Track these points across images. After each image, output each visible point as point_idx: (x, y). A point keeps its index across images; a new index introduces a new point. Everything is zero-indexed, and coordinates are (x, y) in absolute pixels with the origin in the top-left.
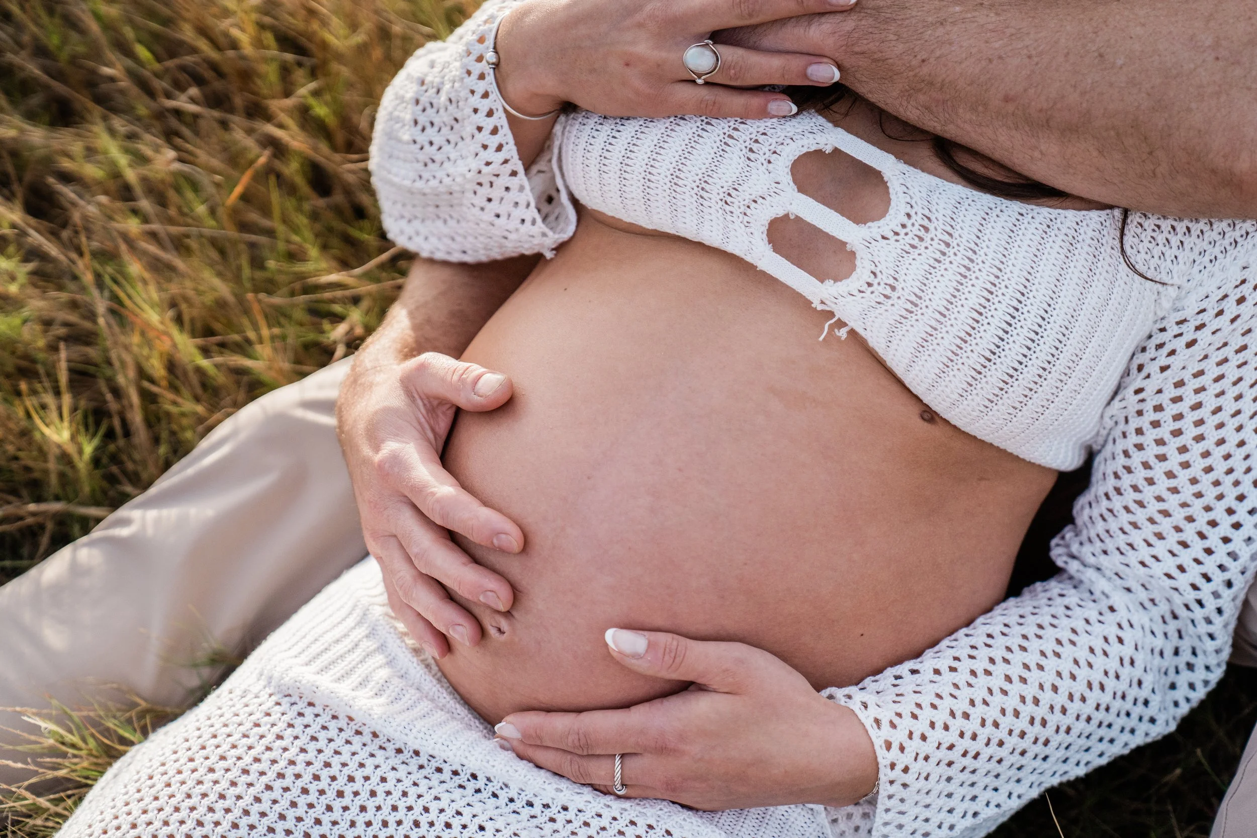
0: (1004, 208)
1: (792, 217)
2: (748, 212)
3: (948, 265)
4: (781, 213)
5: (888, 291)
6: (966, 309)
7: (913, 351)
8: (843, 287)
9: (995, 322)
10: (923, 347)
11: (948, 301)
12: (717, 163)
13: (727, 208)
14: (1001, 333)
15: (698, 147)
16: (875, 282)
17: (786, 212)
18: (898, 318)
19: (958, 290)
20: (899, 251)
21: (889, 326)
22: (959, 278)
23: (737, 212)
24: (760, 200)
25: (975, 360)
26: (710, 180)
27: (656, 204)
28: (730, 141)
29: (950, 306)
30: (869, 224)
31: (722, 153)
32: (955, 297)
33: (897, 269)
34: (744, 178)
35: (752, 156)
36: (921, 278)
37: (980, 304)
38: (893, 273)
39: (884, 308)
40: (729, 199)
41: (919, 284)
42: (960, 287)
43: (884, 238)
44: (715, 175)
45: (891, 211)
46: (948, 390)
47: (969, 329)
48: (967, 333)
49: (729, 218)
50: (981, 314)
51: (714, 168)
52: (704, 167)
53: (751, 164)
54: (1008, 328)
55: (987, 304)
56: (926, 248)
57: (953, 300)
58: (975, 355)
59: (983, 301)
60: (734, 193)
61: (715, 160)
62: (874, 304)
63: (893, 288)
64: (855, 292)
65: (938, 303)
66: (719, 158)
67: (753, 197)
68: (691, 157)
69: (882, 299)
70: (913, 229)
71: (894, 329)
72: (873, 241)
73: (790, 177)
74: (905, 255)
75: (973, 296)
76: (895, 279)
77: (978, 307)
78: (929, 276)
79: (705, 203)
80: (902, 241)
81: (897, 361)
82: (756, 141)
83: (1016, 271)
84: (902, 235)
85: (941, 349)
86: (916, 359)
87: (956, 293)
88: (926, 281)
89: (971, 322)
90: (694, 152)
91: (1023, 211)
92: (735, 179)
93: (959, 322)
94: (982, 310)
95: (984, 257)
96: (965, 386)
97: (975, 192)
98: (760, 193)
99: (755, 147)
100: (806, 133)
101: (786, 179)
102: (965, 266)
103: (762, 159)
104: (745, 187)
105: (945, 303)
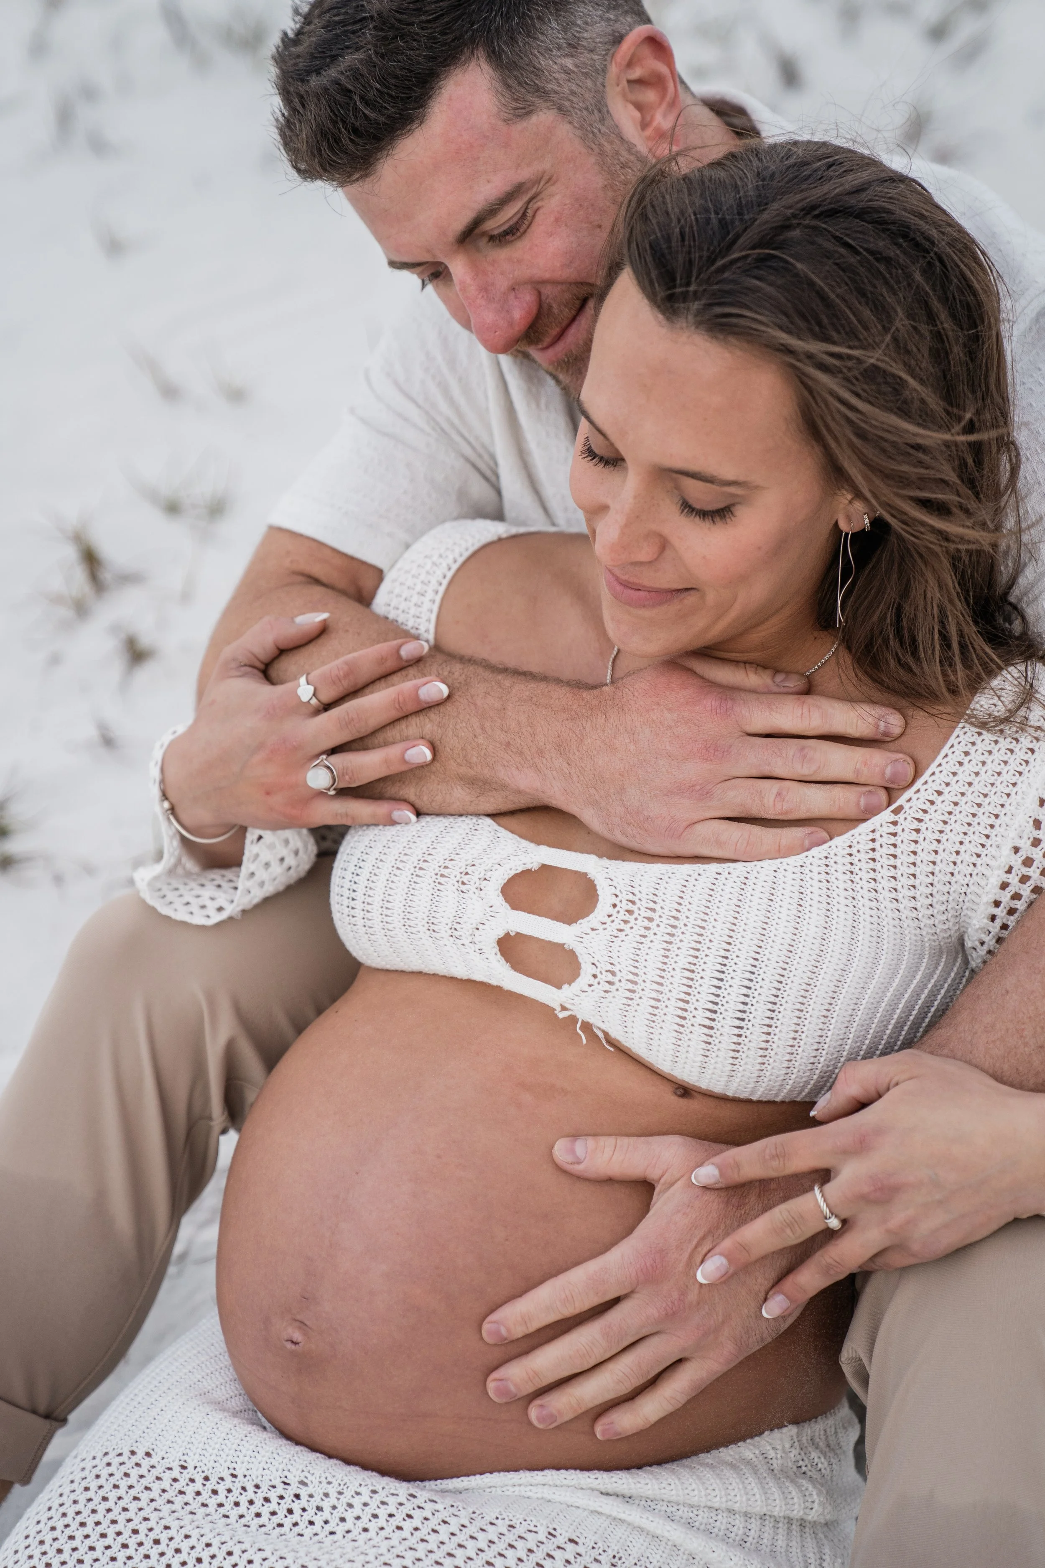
0: (701, 872)
2: (475, 939)
3: (653, 937)
4: (502, 933)
6: (678, 970)
7: (646, 1028)
8: (576, 987)
9: (707, 974)
10: (654, 1022)
11: (660, 969)
12: (436, 904)
14: (716, 983)
15: (416, 893)
16: (598, 972)
17: (506, 931)
19: (667, 957)
20: (609, 938)
21: (620, 1012)
22: (665, 945)
23: (468, 943)
24: (481, 927)
25: (701, 1017)
26: (436, 921)
28: (442, 880)
29: (663, 974)
30: (579, 922)
31: (438, 893)
32: (665, 963)
33: (610, 954)
34: (463, 910)
35: (464, 888)
36: (632, 956)
37: (690, 963)
38: (608, 959)
40: (457, 933)
41: (632, 962)
42: (668, 953)
43: (593, 929)
44: (438, 914)
45: (599, 905)
46: (719, 1066)
47: (686, 989)
48: (686, 993)
49: (463, 950)
50: (693, 971)
51: (435, 909)
52: (427, 910)
53: (465, 895)
54: (722, 976)
55: (695, 961)
56: (632, 928)
57: (665, 967)
58: (700, 1012)
59: (691, 960)
61: (434, 901)
63: (613, 973)
64: (587, 988)
65: (653, 974)
66: (437, 899)
67: (474, 926)
68: (414, 904)
69: (608, 987)
70: (618, 916)
71: (626, 1013)
72: (584, 935)
73: (501, 898)
74: (614, 939)
75: (681, 957)
76: (611, 964)
78: (638, 952)
79: (439, 943)
80: (609, 929)
81: (637, 1044)
83: (719, 925)
84: (609, 923)
85: (669, 1018)
86: (651, 1036)
87: (666, 960)
88: (637, 958)
89: (685, 981)
90: (414, 898)
91: (720, 871)
92: (455, 914)
93: (676, 985)
94: (693, 968)
95: (685, 921)
96: (704, 1046)
97: (674, 866)
98: (479, 921)
99: (465, 879)
100: (512, 857)
101: (499, 901)
102: (668, 934)
103: (473, 888)
104: (465, 919)
105: (659, 972)
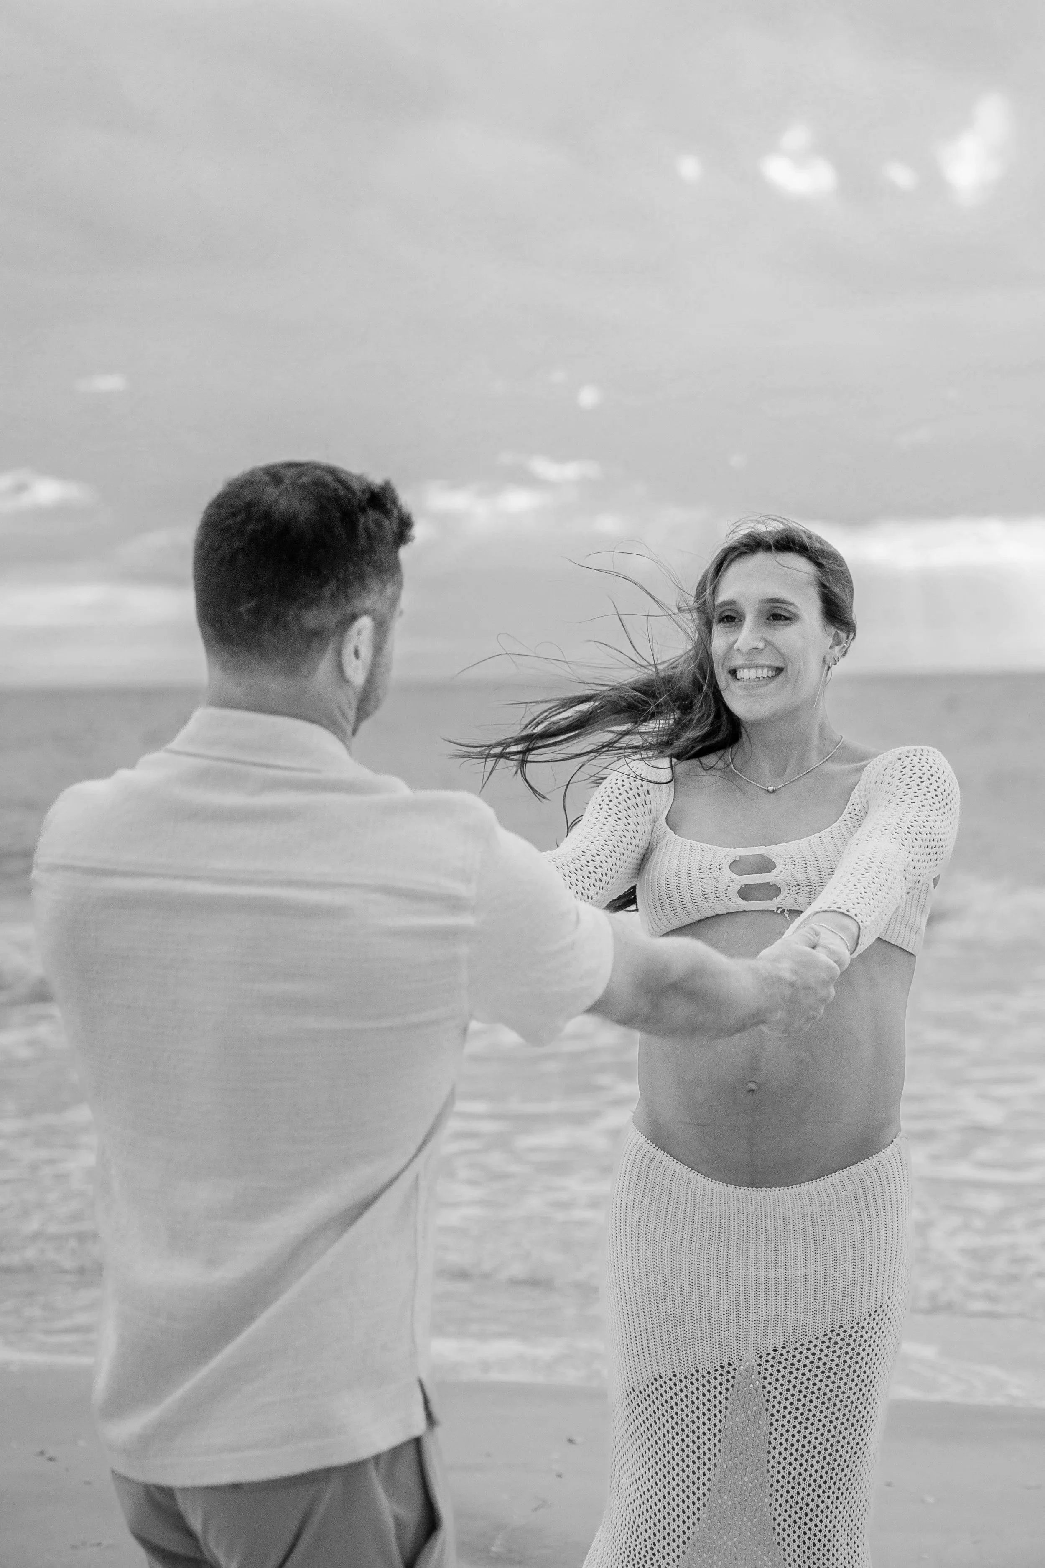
1: (743, 886)
2: (727, 895)
4: (739, 888)
5: (798, 887)
8: (781, 897)
13: (720, 899)
16: (791, 887)
17: (741, 886)
18: (808, 894)
20: (790, 873)
23: (724, 898)
24: (729, 888)
26: (706, 893)
27: (693, 915)
28: (702, 874)
30: (773, 871)
35: (713, 875)
36: (805, 875)
38: (794, 880)
39: (800, 893)
40: (717, 895)
43: (781, 872)
44: (706, 890)
49: (722, 902)
52: (700, 889)
53: (715, 877)
60: (717, 892)
62: (796, 895)
64: (787, 895)
67: (725, 889)
68: (693, 889)
69: (798, 891)
70: (789, 864)
72: (779, 875)
73: (732, 873)
74: (793, 872)
76: (797, 881)
77: (830, 873)
78: (807, 873)
79: (710, 903)
80: (788, 870)
82: (710, 869)
84: (787, 868)
88: (807, 875)
92: (714, 887)
98: (727, 886)
100: (726, 856)
103: (717, 873)
104: (719, 887)
